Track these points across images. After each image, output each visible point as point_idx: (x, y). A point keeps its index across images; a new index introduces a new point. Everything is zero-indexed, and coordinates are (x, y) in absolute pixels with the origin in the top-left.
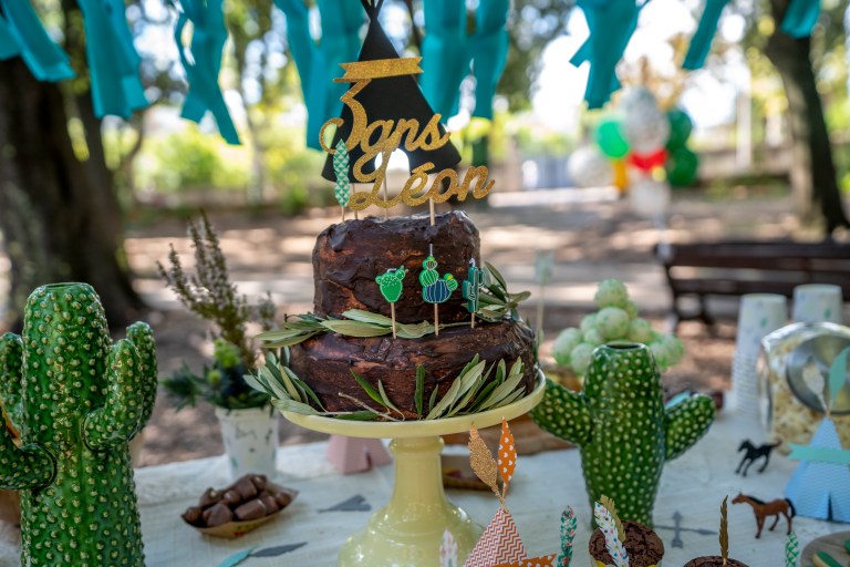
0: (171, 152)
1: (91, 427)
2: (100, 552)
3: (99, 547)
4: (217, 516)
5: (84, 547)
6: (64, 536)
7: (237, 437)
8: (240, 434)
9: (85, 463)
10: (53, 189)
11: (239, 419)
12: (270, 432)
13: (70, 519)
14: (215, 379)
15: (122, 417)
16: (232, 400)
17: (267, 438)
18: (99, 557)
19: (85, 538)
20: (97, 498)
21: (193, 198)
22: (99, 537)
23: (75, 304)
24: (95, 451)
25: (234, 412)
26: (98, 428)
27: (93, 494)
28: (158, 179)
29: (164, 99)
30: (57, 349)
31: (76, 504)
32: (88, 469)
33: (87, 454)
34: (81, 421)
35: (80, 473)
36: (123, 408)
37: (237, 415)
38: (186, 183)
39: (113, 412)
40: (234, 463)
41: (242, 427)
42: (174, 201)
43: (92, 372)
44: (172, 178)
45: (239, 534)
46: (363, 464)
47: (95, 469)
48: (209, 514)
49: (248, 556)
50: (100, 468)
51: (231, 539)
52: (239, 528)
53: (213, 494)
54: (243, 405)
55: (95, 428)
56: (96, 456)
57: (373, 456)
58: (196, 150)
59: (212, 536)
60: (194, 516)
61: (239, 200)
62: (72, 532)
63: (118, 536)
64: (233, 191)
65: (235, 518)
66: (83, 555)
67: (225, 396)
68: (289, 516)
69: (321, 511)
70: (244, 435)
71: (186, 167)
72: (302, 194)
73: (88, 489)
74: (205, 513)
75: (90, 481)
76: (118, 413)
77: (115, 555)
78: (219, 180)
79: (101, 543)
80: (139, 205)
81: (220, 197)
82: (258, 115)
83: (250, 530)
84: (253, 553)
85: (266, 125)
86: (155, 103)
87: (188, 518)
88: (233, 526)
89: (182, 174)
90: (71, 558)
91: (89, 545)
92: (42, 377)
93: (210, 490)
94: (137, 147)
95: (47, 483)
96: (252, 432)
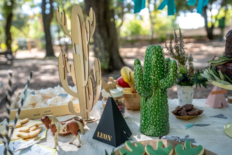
0: (129, 25)
1: (162, 83)
2: (161, 116)
3: (161, 115)
4: (183, 113)
5: (158, 114)
6: (153, 110)
7: (183, 94)
8: (184, 93)
9: (159, 92)
10: (106, 34)
11: (184, 88)
12: (192, 93)
13: (155, 106)
14: (180, 76)
15: (172, 81)
16: (182, 83)
17: (191, 95)
18: (161, 118)
19: (158, 112)
20: (161, 102)
21: (134, 38)
22: (161, 112)
23: (159, 50)
24: (162, 90)
25: (183, 86)
26: (164, 83)
27: (161, 101)
28: (126, 33)
29: (129, 11)
30: (154, 62)
31: (157, 103)
32: (160, 94)
33: (160, 90)
34: (159, 81)
35: (158, 95)
36: (173, 78)
37: (183, 87)
38: (133, 33)
39: (170, 79)
40: (181, 101)
41: (184, 91)
42: (129, 38)
43: (162, 69)
44: (129, 33)
45: (189, 119)
46: (221, 106)
47: (161, 95)
48: (181, 113)
49: (193, 125)
50: (163, 94)
51: (186, 120)
52: (189, 117)
53: (180, 108)
54: (186, 85)
55: (163, 83)
56: (162, 91)
57: (223, 104)
58: (136, 25)
59: (180, 119)
60: (176, 113)
61: (146, 38)
62: (155, 110)
63: (165, 113)
64: (145, 36)
65: (188, 114)
66: (158, 116)
67: (180, 82)
68: (201, 117)
69: (211, 117)
70: (185, 93)
71: (133, 29)
72: (164, 36)
73: (159, 99)
74: (179, 112)
75: (160, 98)
76: (171, 80)
77: (164, 118)
78: (141, 33)
79: (162, 114)
80: (121, 39)
81: (141, 37)
82: (153, 14)
83: (192, 119)
84: (195, 124)
85: (155, 17)
86: (127, 12)
87: (174, 113)
88: (188, 116)
89: (132, 31)
90: (155, 117)
91: (159, 114)
92: (150, 69)
93: (179, 106)
94: (121, 24)
95: (151, 96)
96: (187, 93)
